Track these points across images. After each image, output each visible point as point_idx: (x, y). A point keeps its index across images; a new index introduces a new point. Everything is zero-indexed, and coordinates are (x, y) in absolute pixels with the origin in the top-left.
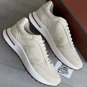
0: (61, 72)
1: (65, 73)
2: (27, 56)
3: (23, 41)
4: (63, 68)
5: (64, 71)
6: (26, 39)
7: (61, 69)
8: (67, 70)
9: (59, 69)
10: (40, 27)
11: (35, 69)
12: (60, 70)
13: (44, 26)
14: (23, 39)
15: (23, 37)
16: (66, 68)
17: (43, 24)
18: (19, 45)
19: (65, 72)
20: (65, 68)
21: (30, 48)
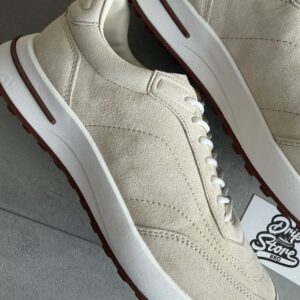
0: (268, 255)
1: (283, 261)
2: (118, 182)
3: (95, 104)
4: (277, 236)
5: (281, 250)
7: (265, 239)
8: (292, 248)
9: (256, 241)
10: (186, 34)
12: (261, 245)
13: (206, 25)
14: (96, 91)
16: (288, 236)
19: (284, 256)
20: (282, 235)
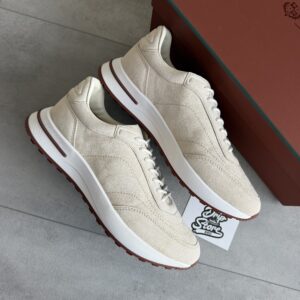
1: (213, 234)
2: (103, 185)
3: (88, 145)
4: (208, 219)
5: (211, 228)
6: (96, 136)
7: (201, 221)
8: (218, 226)
9: (195, 223)
10: (136, 102)
11: (124, 221)
12: (198, 225)
13: (147, 99)
14: (87, 138)
15: (90, 132)
16: (215, 218)
17: (144, 93)
18: (77, 156)
19: (214, 231)
20: (211, 218)
21: (110, 161)
